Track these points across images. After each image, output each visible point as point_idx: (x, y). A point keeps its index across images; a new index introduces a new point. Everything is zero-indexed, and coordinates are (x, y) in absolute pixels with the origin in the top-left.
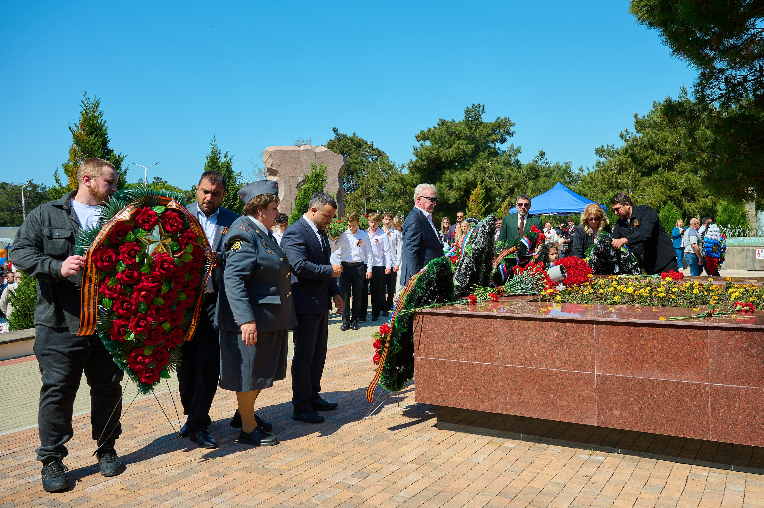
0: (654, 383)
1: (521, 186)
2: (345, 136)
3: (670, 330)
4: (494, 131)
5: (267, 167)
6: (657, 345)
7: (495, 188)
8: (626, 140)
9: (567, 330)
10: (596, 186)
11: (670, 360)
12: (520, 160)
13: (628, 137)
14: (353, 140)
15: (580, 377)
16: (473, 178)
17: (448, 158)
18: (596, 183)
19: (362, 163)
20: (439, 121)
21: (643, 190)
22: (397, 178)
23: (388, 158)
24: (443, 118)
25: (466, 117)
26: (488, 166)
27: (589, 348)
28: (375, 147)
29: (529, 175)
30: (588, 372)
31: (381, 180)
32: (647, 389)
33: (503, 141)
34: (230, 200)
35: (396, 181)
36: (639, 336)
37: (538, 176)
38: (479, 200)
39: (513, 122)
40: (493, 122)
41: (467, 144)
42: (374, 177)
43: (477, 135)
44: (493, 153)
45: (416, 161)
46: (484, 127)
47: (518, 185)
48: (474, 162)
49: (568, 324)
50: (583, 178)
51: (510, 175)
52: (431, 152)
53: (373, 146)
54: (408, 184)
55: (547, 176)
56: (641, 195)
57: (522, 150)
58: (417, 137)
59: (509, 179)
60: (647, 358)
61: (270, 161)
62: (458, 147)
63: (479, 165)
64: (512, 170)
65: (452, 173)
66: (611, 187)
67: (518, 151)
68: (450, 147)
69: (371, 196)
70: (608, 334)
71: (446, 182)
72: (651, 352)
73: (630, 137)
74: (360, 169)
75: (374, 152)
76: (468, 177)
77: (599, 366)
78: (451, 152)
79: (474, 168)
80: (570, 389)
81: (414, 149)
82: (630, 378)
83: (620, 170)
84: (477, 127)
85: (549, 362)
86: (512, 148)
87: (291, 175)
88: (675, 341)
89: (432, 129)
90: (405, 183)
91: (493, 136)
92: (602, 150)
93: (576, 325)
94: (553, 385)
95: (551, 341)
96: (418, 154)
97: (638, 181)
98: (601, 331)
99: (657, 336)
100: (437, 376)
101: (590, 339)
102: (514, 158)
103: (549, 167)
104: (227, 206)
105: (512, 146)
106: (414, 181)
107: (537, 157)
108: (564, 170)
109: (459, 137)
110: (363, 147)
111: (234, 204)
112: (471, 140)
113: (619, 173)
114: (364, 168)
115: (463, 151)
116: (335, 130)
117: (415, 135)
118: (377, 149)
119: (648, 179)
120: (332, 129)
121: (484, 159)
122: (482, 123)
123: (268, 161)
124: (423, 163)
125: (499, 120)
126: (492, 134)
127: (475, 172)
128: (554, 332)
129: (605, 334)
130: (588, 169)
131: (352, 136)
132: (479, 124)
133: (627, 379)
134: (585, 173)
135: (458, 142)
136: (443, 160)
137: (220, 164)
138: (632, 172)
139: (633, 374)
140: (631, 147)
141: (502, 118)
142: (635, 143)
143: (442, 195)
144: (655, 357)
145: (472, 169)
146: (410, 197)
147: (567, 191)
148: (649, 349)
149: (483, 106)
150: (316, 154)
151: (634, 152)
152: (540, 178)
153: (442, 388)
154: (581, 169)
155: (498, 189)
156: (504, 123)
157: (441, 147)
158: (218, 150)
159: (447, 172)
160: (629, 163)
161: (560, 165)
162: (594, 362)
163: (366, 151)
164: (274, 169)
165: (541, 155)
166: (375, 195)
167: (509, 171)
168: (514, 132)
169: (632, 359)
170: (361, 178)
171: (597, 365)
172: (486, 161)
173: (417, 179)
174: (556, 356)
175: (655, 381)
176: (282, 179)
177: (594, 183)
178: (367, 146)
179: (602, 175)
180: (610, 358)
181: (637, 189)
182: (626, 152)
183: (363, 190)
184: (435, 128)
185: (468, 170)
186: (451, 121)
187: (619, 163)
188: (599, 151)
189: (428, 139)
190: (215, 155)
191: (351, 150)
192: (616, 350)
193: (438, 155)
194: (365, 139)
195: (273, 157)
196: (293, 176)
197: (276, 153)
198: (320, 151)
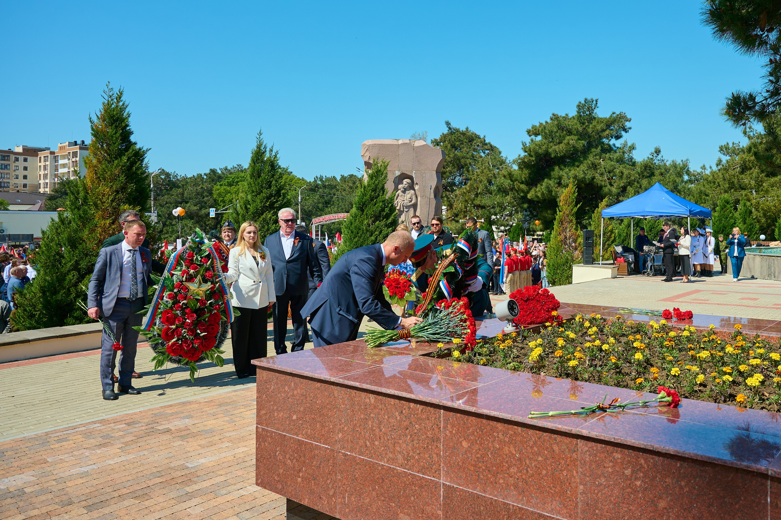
0: (509, 509)
1: (634, 184)
2: (457, 130)
3: (531, 432)
4: (608, 127)
5: (365, 160)
6: (514, 452)
7: (606, 186)
8: (749, 137)
9: (411, 414)
10: (719, 185)
11: (529, 477)
12: (634, 157)
13: (751, 134)
14: (465, 134)
15: (424, 483)
16: (582, 176)
17: (557, 154)
18: (718, 183)
19: (473, 157)
20: (552, 116)
21: (767, 192)
22: (506, 173)
23: (500, 153)
24: (555, 113)
25: (578, 112)
26: (600, 163)
27: (435, 444)
28: (487, 141)
29: (643, 173)
30: (433, 479)
31: (490, 175)
32: (501, 516)
33: (618, 137)
34: (272, 196)
35: (505, 176)
36: (493, 435)
37: (652, 174)
38: (570, 200)
39: (629, 117)
40: (608, 117)
41: (579, 139)
42: (483, 173)
43: (590, 130)
44: (607, 150)
45: (525, 156)
46: (598, 122)
47: (630, 184)
48: (585, 158)
49: (412, 405)
50: (705, 177)
51: (622, 173)
52: (540, 148)
53: (485, 140)
54: (516, 180)
55: (662, 174)
56: (764, 197)
57: (637, 146)
58: (529, 132)
59: (621, 177)
60: (502, 470)
61: (368, 154)
62: (568, 143)
63: (589, 162)
64: (625, 167)
65: (561, 169)
66: (732, 186)
67: (633, 148)
68: (560, 143)
69: (479, 191)
70: (457, 427)
71: (555, 179)
72: (507, 462)
73: (754, 134)
74: (470, 163)
75: (486, 147)
76: (577, 174)
77: (446, 472)
78: (561, 147)
79: (585, 164)
80: (412, 499)
81: (523, 144)
82: (481, 496)
83: (743, 169)
84: (590, 122)
85: (391, 455)
86: (625, 145)
88: (536, 450)
89: (544, 124)
90: (513, 179)
91: (607, 132)
92: (726, 148)
93: (422, 407)
94: (395, 489)
95: (394, 426)
96: (527, 150)
97: (761, 181)
98: (449, 420)
99: (514, 438)
100: (277, 454)
101: (437, 430)
102: (628, 155)
103: (665, 165)
104: (268, 203)
105: (626, 142)
106: (523, 177)
107: (652, 154)
108: (681, 169)
109: (570, 133)
110: (475, 142)
111: (277, 201)
112: (582, 135)
113: (742, 172)
114: (475, 163)
115: (574, 147)
116: (448, 124)
117: (526, 130)
118: (489, 143)
119: (773, 180)
120: (444, 123)
121: (596, 155)
122: (595, 118)
123: (365, 155)
124: (531, 158)
125: (614, 115)
126: (606, 130)
127: (586, 169)
128: (397, 413)
129: (453, 426)
130: (711, 168)
131: (464, 130)
132: (591, 119)
133: (478, 497)
134: (708, 172)
135: (568, 137)
136: (553, 156)
137: (265, 159)
138: (755, 171)
139: (485, 492)
140: (755, 145)
141: (618, 113)
142: (759, 141)
143: (550, 192)
144: (512, 470)
145: (581, 166)
146: (518, 194)
147: (666, 192)
148: (505, 457)
149: (596, 101)
150: (414, 148)
151: (758, 150)
152: (654, 176)
153: (281, 471)
154: (704, 167)
155: (609, 186)
156: (620, 118)
157: (551, 142)
158: (264, 144)
159: (557, 168)
160: (753, 162)
161: (677, 163)
162: (440, 465)
163: (478, 146)
165: (656, 152)
166: (483, 190)
167: (621, 168)
168: (630, 128)
169: (484, 468)
170: (471, 173)
171: (443, 470)
172: (598, 157)
173: (526, 174)
174: (398, 449)
175: (511, 506)
177: (717, 183)
178: (479, 140)
179: (723, 174)
180: (459, 462)
181: (760, 189)
182: (749, 150)
183: (471, 185)
184: (546, 122)
185: (578, 166)
186: (564, 115)
187: (742, 162)
188: (724, 149)
189: (539, 135)
190: (260, 149)
191: (462, 144)
192: (466, 451)
193: (547, 151)
194: (478, 133)
195: (371, 150)
196: (390, 170)
197: (374, 146)
198: (418, 145)
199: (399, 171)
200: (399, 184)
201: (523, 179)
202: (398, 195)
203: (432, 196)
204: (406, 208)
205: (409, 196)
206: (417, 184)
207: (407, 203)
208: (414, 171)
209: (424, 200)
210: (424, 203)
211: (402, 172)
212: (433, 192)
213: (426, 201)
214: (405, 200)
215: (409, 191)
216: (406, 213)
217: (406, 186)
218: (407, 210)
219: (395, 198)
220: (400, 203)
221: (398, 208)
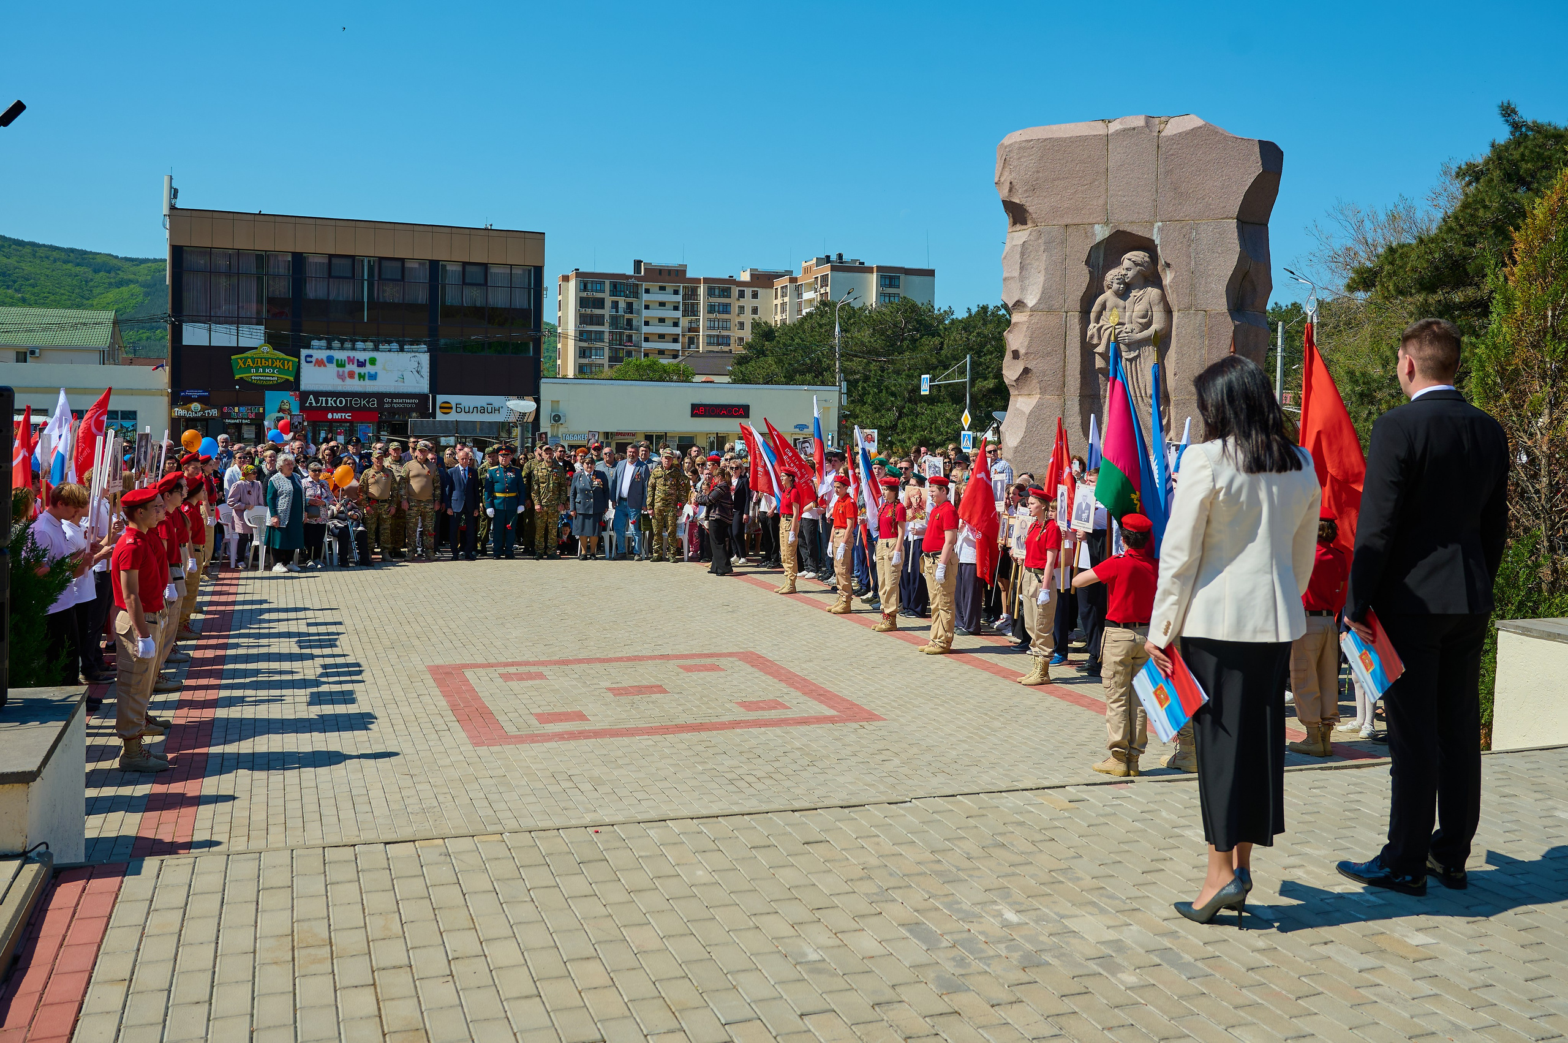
5: (1002, 196)
61: (1007, 178)
87: (1069, 221)
123: (1002, 179)
150: (1160, 143)
164: (1017, 201)
176: (1040, 233)
195: (1015, 163)
196: (1077, 223)
197: (1024, 148)
198: (1175, 133)
199: (1107, 223)
200: (1108, 267)
202: (1104, 307)
203: (1220, 304)
204: (1130, 350)
205: (1139, 308)
206: (1168, 265)
207: (1131, 331)
208: (1160, 224)
209: (1192, 322)
210: (1189, 331)
211: (1115, 226)
212: (1224, 293)
213: (1200, 326)
214: (1126, 320)
215: (1142, 292)
216: (1128, 367)
217: (1130, 274)
218: (1133, 355)
219: (1093, 316)
220: (1109, 331)
221: (1100, 349)
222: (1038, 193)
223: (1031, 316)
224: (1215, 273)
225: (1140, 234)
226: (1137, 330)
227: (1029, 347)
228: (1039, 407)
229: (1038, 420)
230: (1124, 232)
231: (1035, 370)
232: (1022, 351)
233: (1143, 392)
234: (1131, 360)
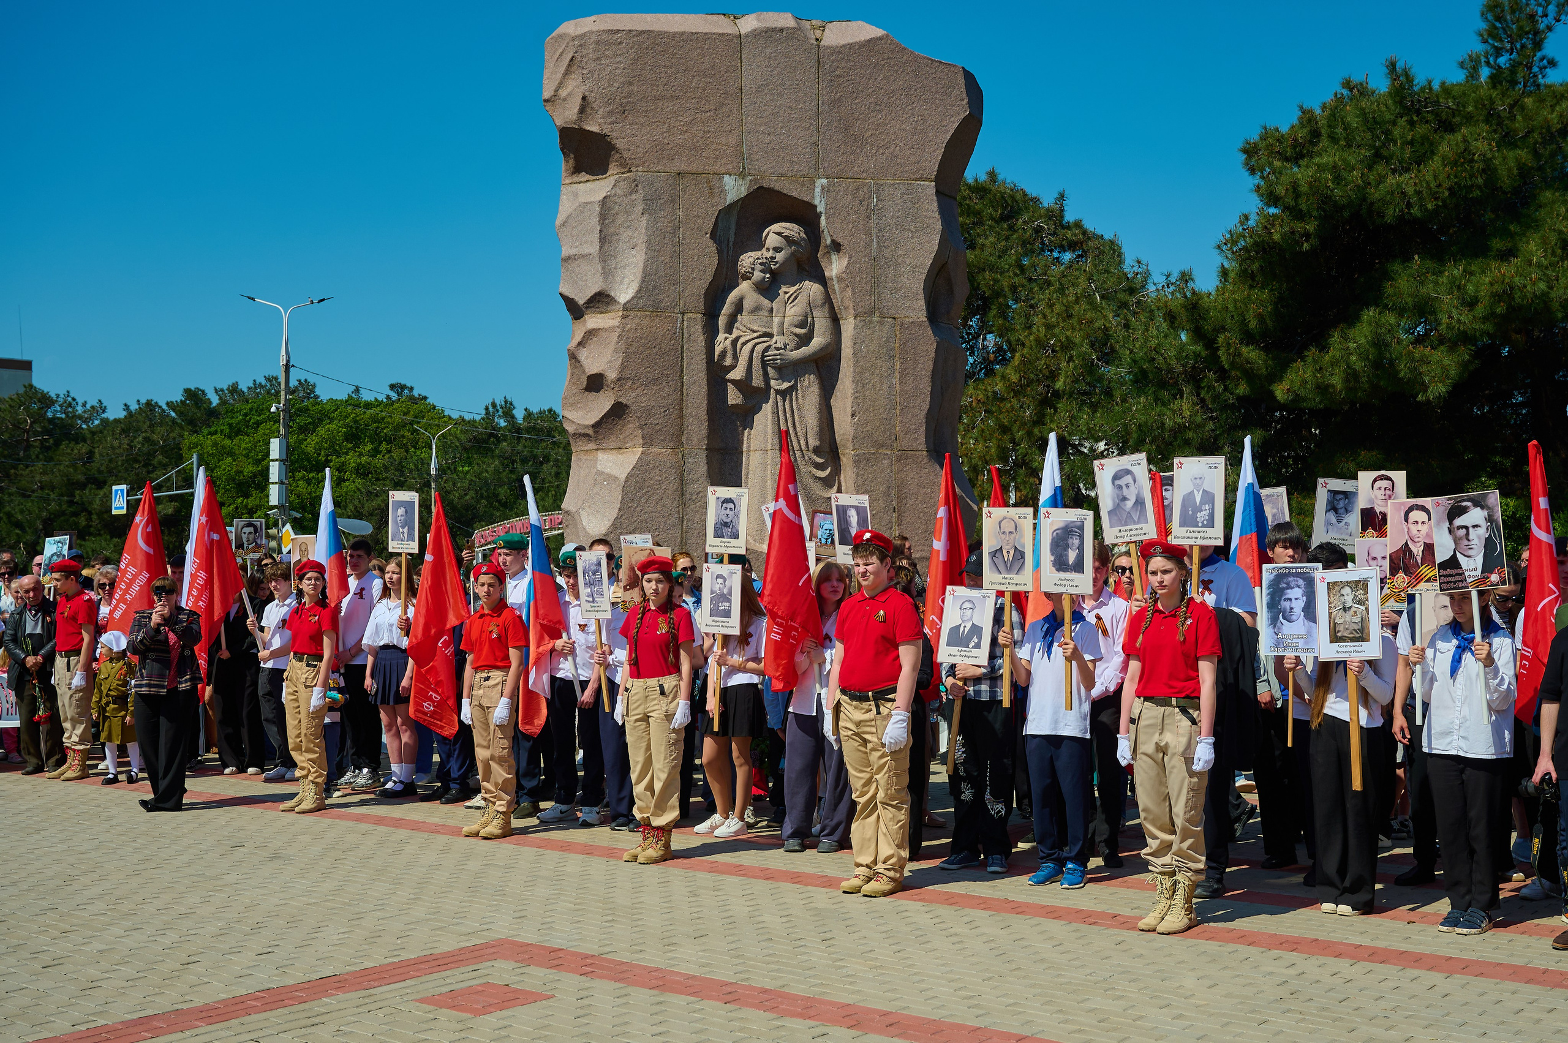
5: (560, 122)
23: (1120, 253)
28: (1069, 217)
31: (1100, 323)
42: (1070, 316)
48: (1526, 224)
53: (1061, 212)
54: (1222, 329)
58: (1249, 153)
61: (574, 89)
62: (1461, 156)
65: (1426, 270)
68: (1420, 160)
69: (1059, 385)
75: (1067, 237)
76: (1512, 285)
78: (1429, 177)
79: (1535, 245)
87: (683, 167)
90: (1209, 325)
96: (1280, 190)
106: (1250, 316)
110: (1026, 217)
114: (1031, 291)
117: (1240, 144)
118: (1078, 224)
123: (563, 93)
124: (1299, 226)
136: (1391, 214)
143: (1387, 362)
146: (1229, 387)
150: (819, 55)
159: (1407, 268)
163: (1038, 231)
164: (595, 129)
173: (1266, 302)
176: (634, 183)
178: (1042, 213)
191: (981, 223)
193: (1366, 193)
194: (1032, 191)
195: (592, 65)
196: (695, 170)
197: (607, 43)
198: (842, 42)
199: (742, 175)
201: (1253, 324)
202: (739, 307)
203: (918, 311)
204: (782, 378)
205: (794, 312)
206: (836, 247)
207: (784, 347)
208: (824, 181)
209: (876, 335)
210: (871, 348)
211: (756, 180)
212: (921, 292)
213: (888, 341)
214: (775, 330)
215: (796, 287)
216: (780, 404)
217: (780, 257)
218: (786, 385)
219: (722, 321)
220: (750, 345)
221: (737, 374)
222: (630, 118)
223: (624, 317)
224: (908, 261)
225: (794, 194)
226: (791, 346)
227: (623, 368)
228: (641, 466)
229: (641, 488)
230: (770, 191)
231: (634, 407)
232: (611, 375)
233: (802, 442)
234: (783, 393)
